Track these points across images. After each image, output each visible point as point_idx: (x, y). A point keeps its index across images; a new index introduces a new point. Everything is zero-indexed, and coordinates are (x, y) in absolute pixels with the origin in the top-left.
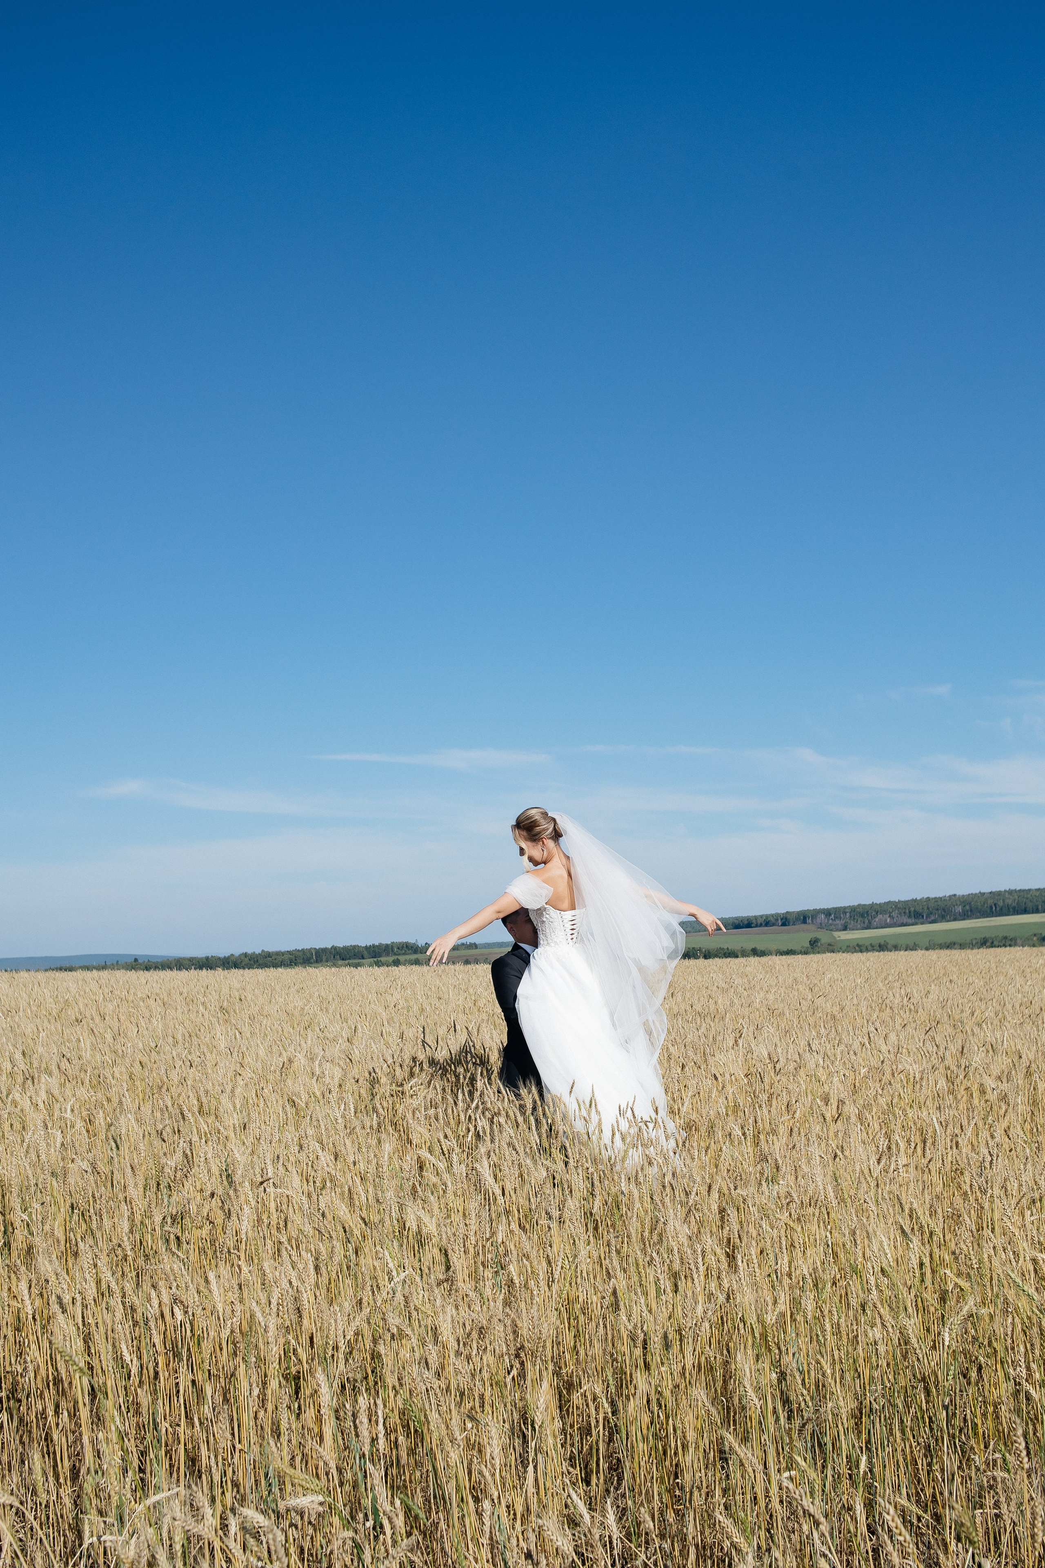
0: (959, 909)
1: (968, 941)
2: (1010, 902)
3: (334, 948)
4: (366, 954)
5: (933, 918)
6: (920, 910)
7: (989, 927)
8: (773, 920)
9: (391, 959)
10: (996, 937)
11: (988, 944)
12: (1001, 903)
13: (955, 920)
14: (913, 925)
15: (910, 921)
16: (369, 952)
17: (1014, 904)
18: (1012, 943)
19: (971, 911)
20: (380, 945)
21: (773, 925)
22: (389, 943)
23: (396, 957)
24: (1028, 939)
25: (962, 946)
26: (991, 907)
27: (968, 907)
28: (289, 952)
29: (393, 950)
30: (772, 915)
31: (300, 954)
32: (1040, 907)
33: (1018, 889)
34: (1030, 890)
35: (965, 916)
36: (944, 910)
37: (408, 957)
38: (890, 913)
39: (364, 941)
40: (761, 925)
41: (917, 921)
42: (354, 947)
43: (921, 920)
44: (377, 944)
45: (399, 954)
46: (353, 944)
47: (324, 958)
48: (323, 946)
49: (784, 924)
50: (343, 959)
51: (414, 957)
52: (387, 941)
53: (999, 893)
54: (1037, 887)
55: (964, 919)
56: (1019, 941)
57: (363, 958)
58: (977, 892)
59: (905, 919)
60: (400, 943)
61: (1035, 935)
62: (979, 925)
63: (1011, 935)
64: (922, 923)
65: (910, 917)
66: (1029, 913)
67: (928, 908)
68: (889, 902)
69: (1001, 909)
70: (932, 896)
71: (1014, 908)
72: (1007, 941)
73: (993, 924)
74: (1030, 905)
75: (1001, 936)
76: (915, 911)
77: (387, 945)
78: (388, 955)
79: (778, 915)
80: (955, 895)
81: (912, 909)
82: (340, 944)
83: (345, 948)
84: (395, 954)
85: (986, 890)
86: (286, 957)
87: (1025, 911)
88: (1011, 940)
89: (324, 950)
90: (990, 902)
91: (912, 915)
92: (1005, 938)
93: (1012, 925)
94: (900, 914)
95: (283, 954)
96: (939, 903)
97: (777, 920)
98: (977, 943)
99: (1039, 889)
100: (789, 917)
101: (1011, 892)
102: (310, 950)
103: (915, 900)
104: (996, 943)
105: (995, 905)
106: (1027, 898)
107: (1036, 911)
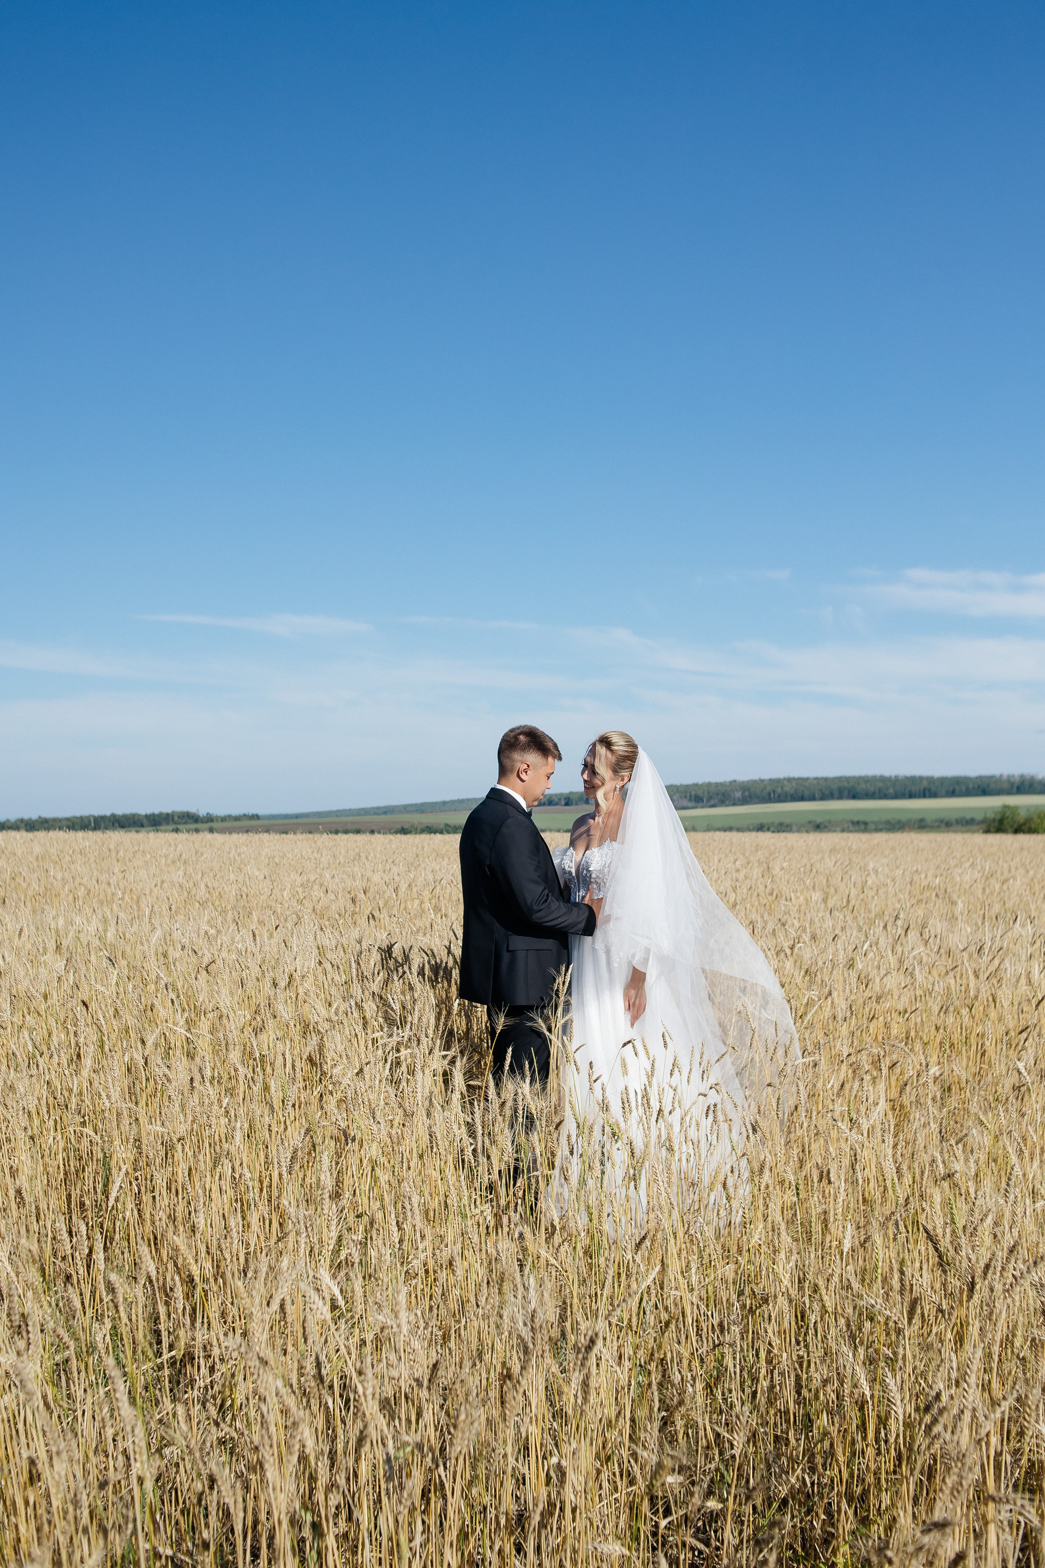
0: (738, 795)
1: (745, 827)
2: (788, 789)
3: (113, 815)
4: (145, 821)
5: (712, 802)
6: (700, 793)
7: (765, 813)
8: (556, 799)
9: (171, 827)
10: (773, 823)
11: (765, 829)
12: (779, 790)
13: (734, 805)
14: (693, 808)
15: (690, 804)
16: (149, 821)
17: (792, 791)
18: (788, 829)
19: (750, 796)
20: (161, 814)
21: (557, 804)
22: (170, 811)
23: (174, 826)
24: (802, 826)
25: (739, 830)
26: (770, 794)
27: (747, 793)
28: (67, 819)
29: (173, 819)
30: (556, 795)
31: (78, 820)
32: (817, 796)
33: (797, 777)
34: (808, 779)
36: (724, 795)
37: (188, 826)
39: (144, 809)
40: (544, 804)
41: (697, 804)
42: (134, 815)
43: (701, 804)
44: (157, 812)
45: (180, 823)
46: (133, 812)
47: (103, 825)
48: (102, 813)
49: (567, 804)
50: (122, 827)
51: (194, 826)
52: (167, 809)
53: (778, 781)
54: (815, 776)
55: (742, 804)
56: (794, 828)
57: (142, 826)
58: (757, 778)
59: (685, 803)
60: (181, 812)
61: (810, 822)
62: (758, 810)
63: (787, 821)
64: (702, 807)
65: (690, 800)
66: (806, 801)
67: (708, 793)
69: (779, 796)
70: (713, 781)
71: (792, 796)
72: (782, 827)
73: (771, 810)
74: (807, 793)
75: (777, 821)
76: (695, 795)
77: (168, 815)
78: (168, 823)
79: (561, 795)
80: (735, 781)
81: (693, 793)
82: (120, 811)
83: (125, 816)
84: (176, 823)
85: (766, 776)
87: (802, 799)
88: (787, 826)
89: (103, 818)
90: (769, 788)
91: (693, 798)
92: (781, 824)
95: (60, 820)
97: (560, 799)
99: (816, 779)
100: (571, 797)
101: (789, 780)
102: (88, 818)
103: (696, 785)
104: (772, 829)
105: (774, 792)
106: (805, 786)
107: (812, 798)
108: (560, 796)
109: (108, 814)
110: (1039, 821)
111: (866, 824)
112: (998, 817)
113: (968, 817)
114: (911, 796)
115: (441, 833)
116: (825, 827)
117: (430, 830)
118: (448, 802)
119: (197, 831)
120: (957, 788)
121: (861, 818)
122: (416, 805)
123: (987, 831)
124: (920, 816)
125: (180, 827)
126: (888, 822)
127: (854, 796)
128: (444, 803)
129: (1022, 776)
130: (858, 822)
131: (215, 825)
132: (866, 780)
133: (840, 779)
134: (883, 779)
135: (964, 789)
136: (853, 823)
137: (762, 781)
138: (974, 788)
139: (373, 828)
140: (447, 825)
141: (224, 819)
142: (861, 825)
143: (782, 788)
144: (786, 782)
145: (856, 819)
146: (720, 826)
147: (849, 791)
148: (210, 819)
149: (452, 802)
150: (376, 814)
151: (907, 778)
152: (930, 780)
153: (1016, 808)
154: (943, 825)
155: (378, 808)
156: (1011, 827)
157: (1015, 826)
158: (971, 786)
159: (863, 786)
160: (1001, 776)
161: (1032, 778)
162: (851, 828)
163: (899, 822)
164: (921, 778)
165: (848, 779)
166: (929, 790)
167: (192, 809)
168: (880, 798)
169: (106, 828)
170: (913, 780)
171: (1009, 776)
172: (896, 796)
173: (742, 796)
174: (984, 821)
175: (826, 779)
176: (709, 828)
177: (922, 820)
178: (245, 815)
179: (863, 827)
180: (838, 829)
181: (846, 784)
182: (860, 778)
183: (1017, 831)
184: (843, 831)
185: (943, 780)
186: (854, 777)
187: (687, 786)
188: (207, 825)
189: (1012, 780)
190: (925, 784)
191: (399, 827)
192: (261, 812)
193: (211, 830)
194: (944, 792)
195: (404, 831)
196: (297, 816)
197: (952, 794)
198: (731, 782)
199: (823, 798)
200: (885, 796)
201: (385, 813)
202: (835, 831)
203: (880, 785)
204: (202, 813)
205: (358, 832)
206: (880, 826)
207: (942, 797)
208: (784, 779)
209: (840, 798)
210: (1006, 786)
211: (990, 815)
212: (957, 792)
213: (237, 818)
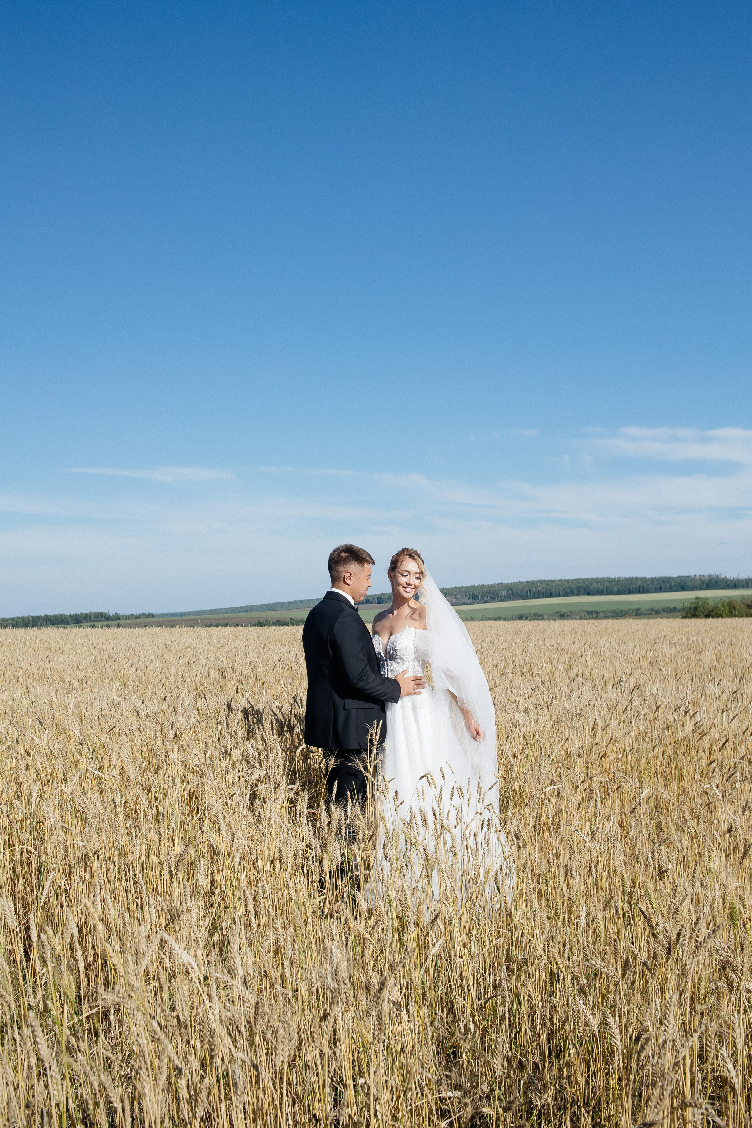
0: (504, 593)
1: (509, 617)
2: (540, 589)
3: (46, 616)
4: (70, 620)
5: (485, 599)
6: (476, 593)
7: (524, 607)
8: (371, 599)
9: (89, 624)
10: (530, 614)
11: (524, 618)
12: (534, 590)
13: (501, 601)
14: (471, 604)
15: (469, 601)
16: (73, 620)
17: (544, 590)
18: (541, 618)
19: (513, 594)
20: (81, 614)
21: (371, 603)
22: (88, 612)
23: (92, 623)
24: (551, 615)
25: (505, 619)
26: (527, 592)
27: (510, 592)
28: (12, 619)
29: (90, 618)
30: (371, 596)
31: (20, 620)
32: (561, 593)
33: (546, 579)
34: (554, 580)
35: (508, 598)
36: (493, 593)
37: (101, 623)
38: (455, 595)
39: (68, 611)
41: (474, 601)
42: (62, 615)
43: (477, 601)
44: (78, 613)
45: (95, 621)
46: (61, 613)
47: (39, 623)
48: (38, 614)
49: (379, 603)
50: (53, 624)
51: (106, 623)
52: (86, 611)
53: (533, 582)
54: (560, 579)
55: (507, 601)
56: (545, 617)
57: (68, 624)
58: (518, 581)
59: (466, 600)
60: (96, 613)
61: (557, 612)
62: (518, 605)
63: (541, 613)
64: (478, 603)
65: (469, 598)
66: (553, 597)
67: (482, 592)
68: (455, 587)
69: (534, 594)
70: (486, 583)
71: (543, 593)
72: (537, 616)
73: (528, 604)
74: (554, 591)
75: (532, 613)
76: (473, 594)
77: (86, 614)
78: (87, 622)
80: (502, 583)
81: (471, 593)
82: (51, 613)
83: (54, 616)
84: (92, 621)
85: (524, 580)
86: (10, 622)
87: (551, 596)
88: (540, 616)
89: (39, 618)
90: (526, 588)
91: (471, 597)
92: (536, 614)
93: (540, 605)
94: (462, 596)
95: (7, 620)
96: (491, 589)
97: (374, 599)
98: (516, 618)
99: (561, 580)
100: (382, 597)
101: (541, 582)
102: (28, 617)
103: (474, 587)
104: (529, 618)
105: (530, 591)
106: (553, 586)
107: (558, 595)
108: (374, 597)
109: (43, 615)
110: (723, 608)
111: (597, 613)
112: (693, 606)
113: (672, 607)
114: (630, 592)
115: (288, 625)
116: (568, 616)
117: (279, 623)
118: (292, 602)
119: (108, 626)
120: (663, 585)
121: (594, 609)
122: (269, 604)
123: (685, 617)
124: (637, 607)
125: (95, 624)
126: (613, 612)
127: (589, 594)
128: (290, 603)
129: (710, 576)
130: (592, 612)
131: (121, 622)
132: (597, 581)
133: (578, 580)
134: (609, 580)
135: (668, 586)
136: (588, 612)
137: (521, 583)
138: (675, 586)
139: (237, 622)
140: (291, 619)
141: (128, 617)
142: (594, 614)
143: (536, 587)
144: (538, 584)
145: (590, 610)
146: (491, 616)
147: (585, 589)
148: (117, 617)
149: (295, 602)
150: (239, 612)
151: (626, 579)
152: (643, 579)
153: (707, 599)
154: (653, 613)
155: (241, 608)
156: (703, 613)
157: (706, 613)
158: (673, 584)
159: (595, 585)
160: (695, 576)
161: (717, 577)
162: (587, 616)
163: (622, 611)
164: (637, 579)
165: (583, 580)
166: (643, 587)
167: (104, 611)
168: (607, 594)
169: (41, 625)
170: (631, 580)
171: (700, 576)
172: (619, 593)
173: (507, 594)
174: (683, 609)
175: (568, 581)
176: (484, 619)
177: (637, 610)
178: (143, 614)
179: (595, 615)
180: (577, 617)
181: (582, 584)
182: (593, 579)
183: (707, 616)
184: (581, 618)
185: (653, 580)
186: (588, 579)
187: (466, 587)
188: (116, 622)
189: (703, 578)
190: (640, 583)
191: (257, 621)
192: (155, 612)
193: (119, 626)
194: (654, 588)
195: (260, 624)
196: (182, 614)
197: (660, 590)
198: (498, 584)
199: (566, 595)
200: (611, 593)
201: (246, 611)
202: (576, 619)
203: (608, 584)
204: (112, 613)
205: (226, 625)
206: (608, 615)
207: (652, 592)
208: (537, 581)
209: (578, 594)
210: (698, 583)
211: (687, 605)
212: (663, 589)
213: (138, 617)
